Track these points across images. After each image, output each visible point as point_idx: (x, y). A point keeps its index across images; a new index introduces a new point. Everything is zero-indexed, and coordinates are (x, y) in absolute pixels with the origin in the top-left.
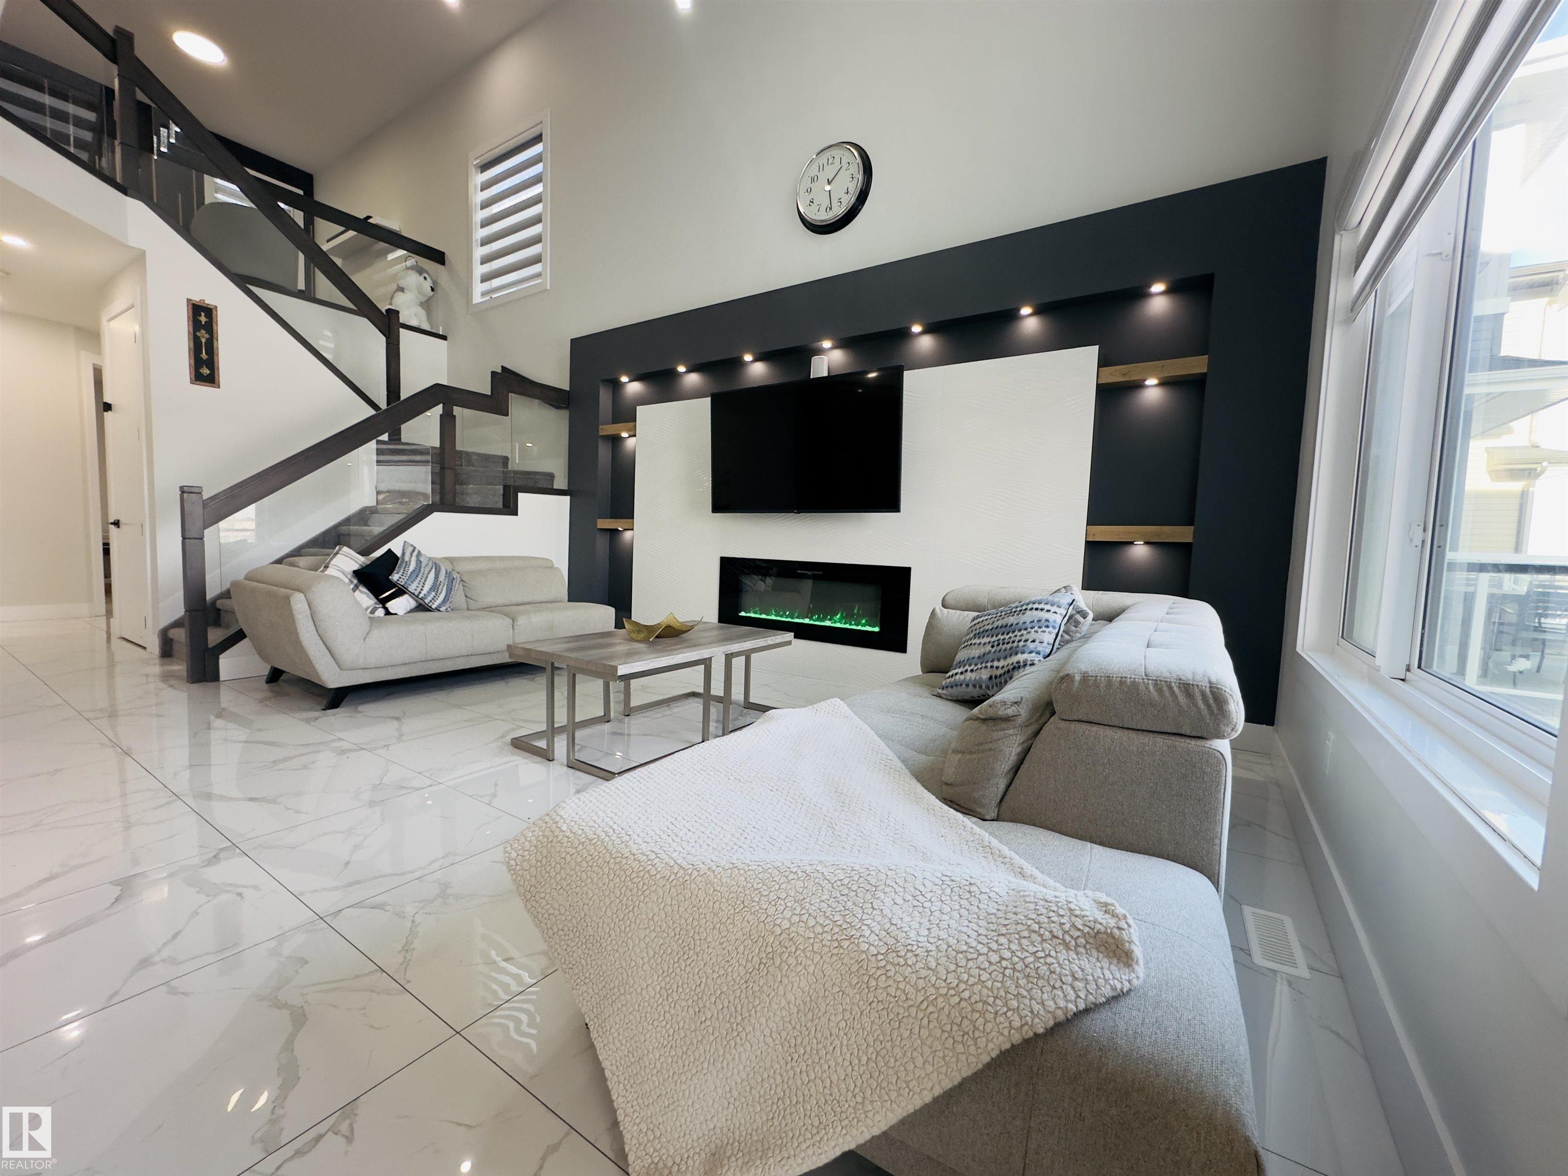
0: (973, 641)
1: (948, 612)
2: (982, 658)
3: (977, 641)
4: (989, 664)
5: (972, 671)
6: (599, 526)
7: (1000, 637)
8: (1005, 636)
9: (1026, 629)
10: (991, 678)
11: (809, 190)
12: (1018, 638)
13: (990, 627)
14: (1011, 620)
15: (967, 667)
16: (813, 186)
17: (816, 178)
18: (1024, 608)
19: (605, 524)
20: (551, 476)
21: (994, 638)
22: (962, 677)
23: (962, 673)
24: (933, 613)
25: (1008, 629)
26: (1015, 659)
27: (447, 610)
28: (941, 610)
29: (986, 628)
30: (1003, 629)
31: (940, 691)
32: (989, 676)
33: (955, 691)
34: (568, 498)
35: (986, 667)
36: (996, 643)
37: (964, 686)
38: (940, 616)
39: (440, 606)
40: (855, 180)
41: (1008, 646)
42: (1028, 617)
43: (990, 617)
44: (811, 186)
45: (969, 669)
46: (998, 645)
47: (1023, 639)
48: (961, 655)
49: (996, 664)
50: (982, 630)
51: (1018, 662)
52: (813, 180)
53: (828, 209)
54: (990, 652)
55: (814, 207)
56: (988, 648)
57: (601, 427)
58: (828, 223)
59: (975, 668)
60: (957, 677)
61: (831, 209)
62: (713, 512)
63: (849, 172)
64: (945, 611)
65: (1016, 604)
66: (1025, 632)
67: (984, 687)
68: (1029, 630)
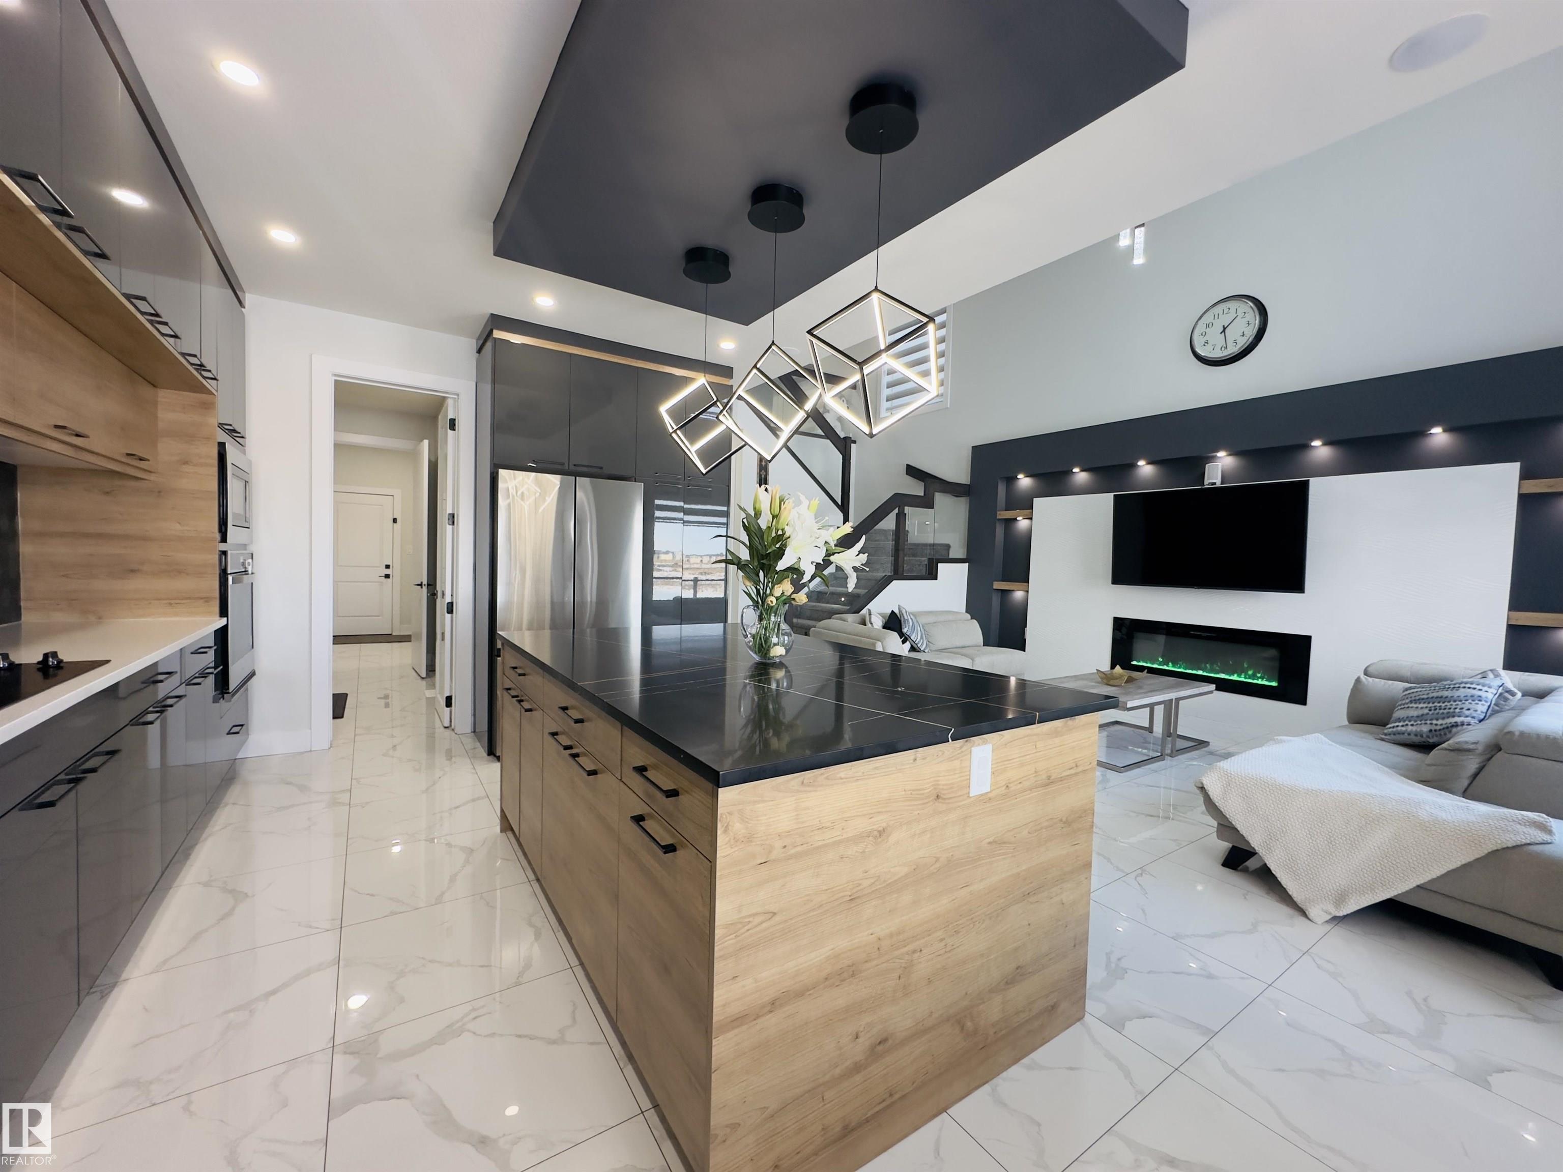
0: (1411, 705)
1: (1373, 680)
2: (1421, 717)
3: (1413, 705)
4: (1428, 722)
5: (1412, 725)
6: (995, 587)
7: (1436, 704)
8: (1441, 704)
9: (1461, 701)
10: (1431, 731)
11: (1204, 334)
12: (1454, 707)
13: (1425, 697)
14: (1446, 693)
15: (1407, 722)
16: (1208, 330)
17: (1211, 324)
18: (1457, 686)
19: (998, 585)
20: (948, 547)
21: (1431, 705)
22: (1404, 729)
23: (1403, 726)
24: (1358, 680)
25: (1443, 700)
26: (1453, 720)
27: (928, 652)
28: (1366, 679)
29: (1422, 697)
30: (1439, 699)
31: (1383, 736)
32: (1429, 729)
33: (1398, 737)
34: (967, 564)
35: (1426, 724)
36: (1433, 708)
37: (1406, 734)
38: (1366, 683)
39: (925, 649)
40: (1251, 326)
41: (1445, 711)
42: (1462, 692)
43: (1424, 689)
44: (1206, 331)
45: (1410, 723)
46: (1435, 709)
47: (1459, 707)
48: (1398, 714)
49: (1434, 722)
50: (1417, 698)
51: (1456, 722)
52: (1207, 326)
53: (1223, 349)
54: (1428, 714)
55: (1209, 347)
56: (1426, 711)
57: (998, 512)
58: (1223, 359)
59: (1415, 724)
60: (1399, 728)
61: (1226, 348)
62: (1112, 583)
63: (1245, 320)
64: (1370, 679)
65: (1449, 682)
66: (1460, 703)
67: (1424, 736)
68: (1463, 702)
